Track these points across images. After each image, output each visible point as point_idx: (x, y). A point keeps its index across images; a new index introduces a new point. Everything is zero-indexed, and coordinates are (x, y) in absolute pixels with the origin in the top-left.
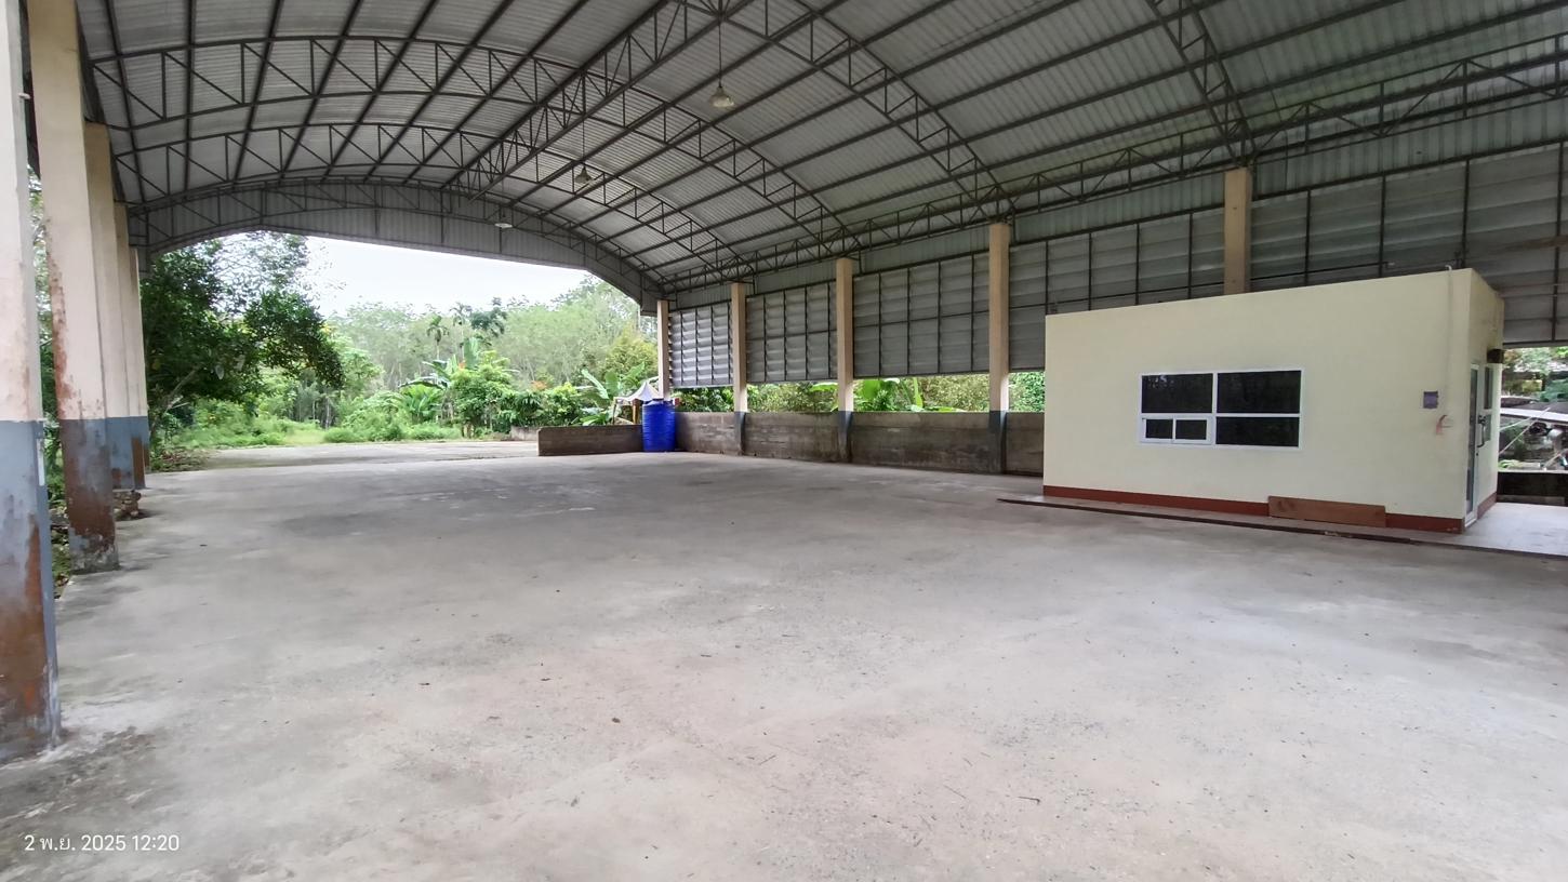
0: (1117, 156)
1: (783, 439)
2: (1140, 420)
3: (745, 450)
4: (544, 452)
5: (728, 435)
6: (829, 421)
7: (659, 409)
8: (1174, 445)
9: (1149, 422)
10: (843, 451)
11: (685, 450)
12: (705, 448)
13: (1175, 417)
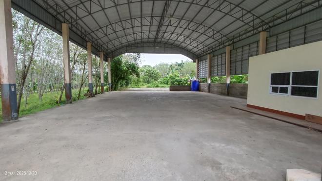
0: (296, 6)
1: (216, 89)
2: (270, 87)
3: (209, 91)
4: (170, 91)
5: (206, 88)
6: (224, 85)
7: (194, 82)
8: (279, 95)
9: (273, 88)
10: (226, 92)
11: (200, 91)
12: (203, 91)
13: (279, 86)
